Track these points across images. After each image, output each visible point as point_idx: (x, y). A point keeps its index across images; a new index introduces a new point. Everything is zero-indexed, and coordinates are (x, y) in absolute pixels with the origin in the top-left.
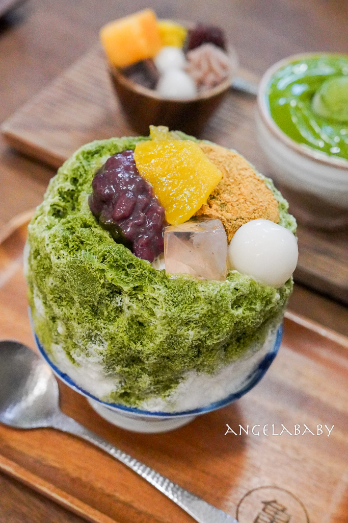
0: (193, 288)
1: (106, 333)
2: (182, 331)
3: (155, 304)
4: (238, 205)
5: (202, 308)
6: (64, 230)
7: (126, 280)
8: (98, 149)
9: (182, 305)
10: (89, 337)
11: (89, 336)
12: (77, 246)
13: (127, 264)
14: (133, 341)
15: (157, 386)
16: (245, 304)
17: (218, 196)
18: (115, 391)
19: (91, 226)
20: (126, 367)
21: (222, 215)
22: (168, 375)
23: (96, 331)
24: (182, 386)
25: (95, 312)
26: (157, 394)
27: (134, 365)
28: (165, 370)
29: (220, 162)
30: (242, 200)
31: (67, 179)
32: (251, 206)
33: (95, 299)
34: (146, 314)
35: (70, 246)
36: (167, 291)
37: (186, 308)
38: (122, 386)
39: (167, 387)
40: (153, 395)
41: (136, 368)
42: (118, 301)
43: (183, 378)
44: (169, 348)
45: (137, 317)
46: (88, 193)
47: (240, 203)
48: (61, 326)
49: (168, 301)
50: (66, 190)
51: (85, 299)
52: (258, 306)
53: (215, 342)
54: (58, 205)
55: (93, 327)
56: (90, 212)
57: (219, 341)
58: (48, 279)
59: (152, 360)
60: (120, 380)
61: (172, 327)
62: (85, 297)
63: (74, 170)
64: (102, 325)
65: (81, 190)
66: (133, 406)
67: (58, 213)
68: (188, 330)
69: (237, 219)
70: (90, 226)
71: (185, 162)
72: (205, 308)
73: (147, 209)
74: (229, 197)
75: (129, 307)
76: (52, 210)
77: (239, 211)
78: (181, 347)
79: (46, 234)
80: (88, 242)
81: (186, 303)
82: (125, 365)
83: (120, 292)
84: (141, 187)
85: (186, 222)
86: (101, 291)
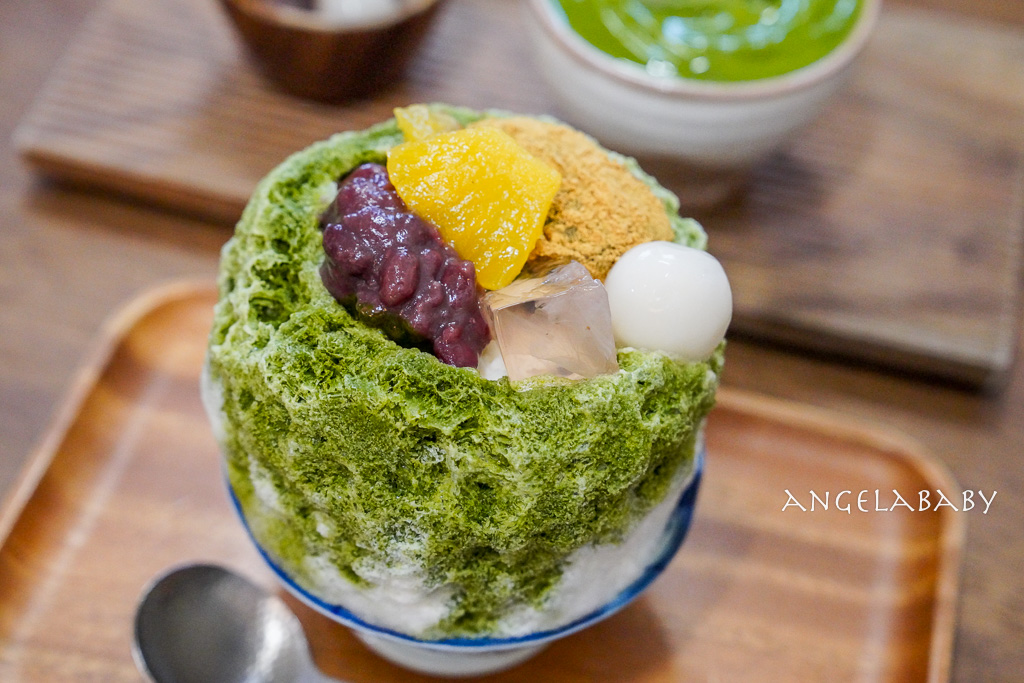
0: (567, 399)
1: (423, 518)
2: (564, 481)
3: (507, 445)
4: (598, 225)
5: (592, 431)
6: (296, 344)
7: (443, 413)
8: (304, 172)
9: (555, 435)
10: (391, 531)
11: (390, 529)
12: (330, 368)
13: (436, 383)
14: (474, 520)
15: (525, 589)
16: (660, 406)
17: (558, 216)
18: (446, 616)
19: (343, 325)
20: (465, 568)
21: (574, 250)
22: (545, 563)
23: (404, 519)
24: (570, 576)
25: (395, 483)
26: (526, 603)
27: (480, 562)
28: (538, 556)
29: (541, 150)
30: (603, 214)
31: (263, 243)
32: (621, 220)
33: (392, 460)
34: (492, 468)
35: (318, 373)
36: (523, 416)
37: (563, 439)
38: (458, 603)
39: (544, 585)
40: (519, 606)
41: (485, 566)
42: (435, 454)
43: (568, 564)
44: (545, 518)
45: (475, 475)
46: (316, 264)
47: (601, 220)
48: (324, 522)
49: (529, 433)
50: (270, 266)
51: (372, 464)
52: (684, 403)
53: (623, 487)
54: (262, 299)
55: (397, 511)
56: (333, 299)
57: (630, 483)
58: (285, 442)
59: (517, 546)
60: (453, 593)
61: (545, 480)
62: (370, 461)
63: (272, 225)
64: (413, 504)
65: (300, 259)
66: (482, 635)
67: (266, 312)
68: (574, 476)
69: (603, 250)
70: (340, 327)
71: (488, 170)
72: (598, 430)
73: (442, 272)
74: (578, 214)
75: (458, 463)
76: (254, 310)
77: (604, 236)
78: (566, 510)
79: (260, 358)
80: (349, 358)
81: (561, 430)
82: (462, 566)
83: (433, 437)
84: (420, 233)
85: (517, 278)
86: (400, 444)
